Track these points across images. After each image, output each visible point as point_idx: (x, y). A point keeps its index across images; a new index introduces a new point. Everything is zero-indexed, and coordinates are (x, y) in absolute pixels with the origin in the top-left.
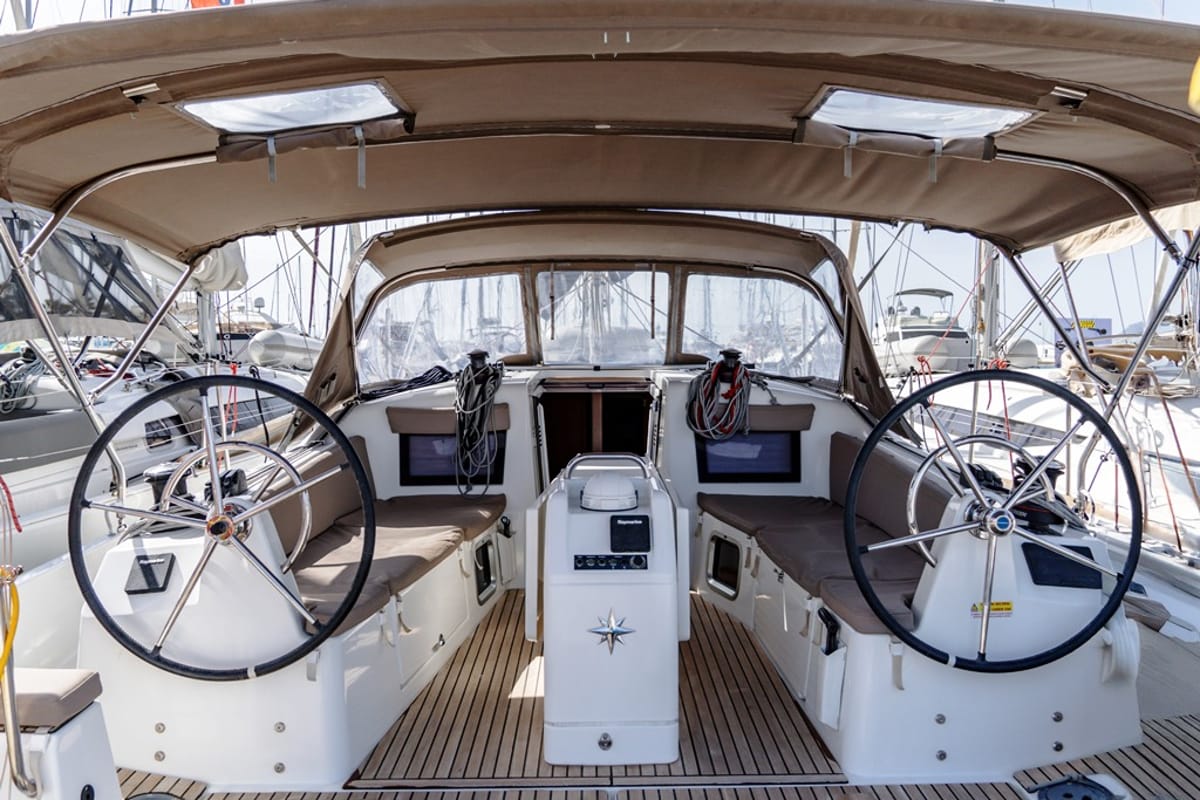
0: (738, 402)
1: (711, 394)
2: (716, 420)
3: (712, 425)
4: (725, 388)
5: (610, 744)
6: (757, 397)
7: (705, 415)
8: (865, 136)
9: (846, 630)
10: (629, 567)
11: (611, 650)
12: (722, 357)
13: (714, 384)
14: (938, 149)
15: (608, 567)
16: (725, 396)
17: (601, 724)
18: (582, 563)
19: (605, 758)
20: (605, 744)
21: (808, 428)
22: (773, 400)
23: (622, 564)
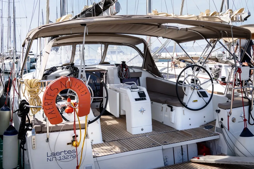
0: (128, 72)
1: (122, 70)
2: (124, 76)
3: (124, 77)
4: (124, 69)
5: (143, 130)
6: (131, 71)
7: (123, 75)
8: (169, 27)
9: (174, 107)
10: (144, 100)
11: (142, 114)
12: (122, 63)
13: (122, 69)
14: (179, 29)
15: (141, 100)
16: (125, 71)
17: (142, 126)
18: (136, 100)
19: (143, 132)
20: (142, 130)
21: (141, 77)
22: (134, 71)
23: (142, 99)
